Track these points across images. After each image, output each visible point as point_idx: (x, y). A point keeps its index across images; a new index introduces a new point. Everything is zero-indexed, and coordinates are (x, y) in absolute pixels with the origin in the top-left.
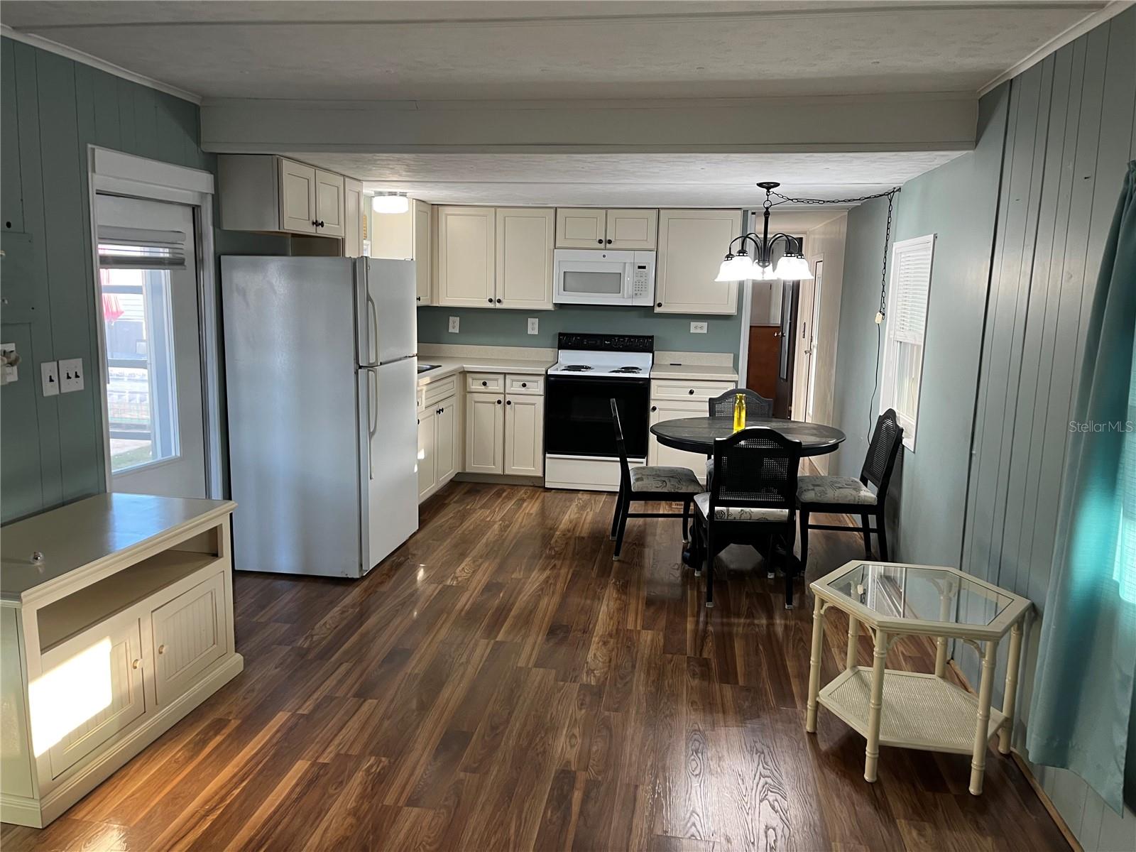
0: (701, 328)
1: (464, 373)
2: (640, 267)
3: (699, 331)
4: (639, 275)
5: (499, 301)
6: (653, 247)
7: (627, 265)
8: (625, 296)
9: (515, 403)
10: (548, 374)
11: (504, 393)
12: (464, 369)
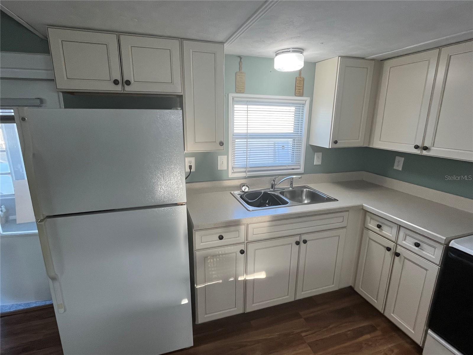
5: (426, 148)
9: (405, 258)
10: (450, 245)
11: (396, 242)
12: (363, 207)
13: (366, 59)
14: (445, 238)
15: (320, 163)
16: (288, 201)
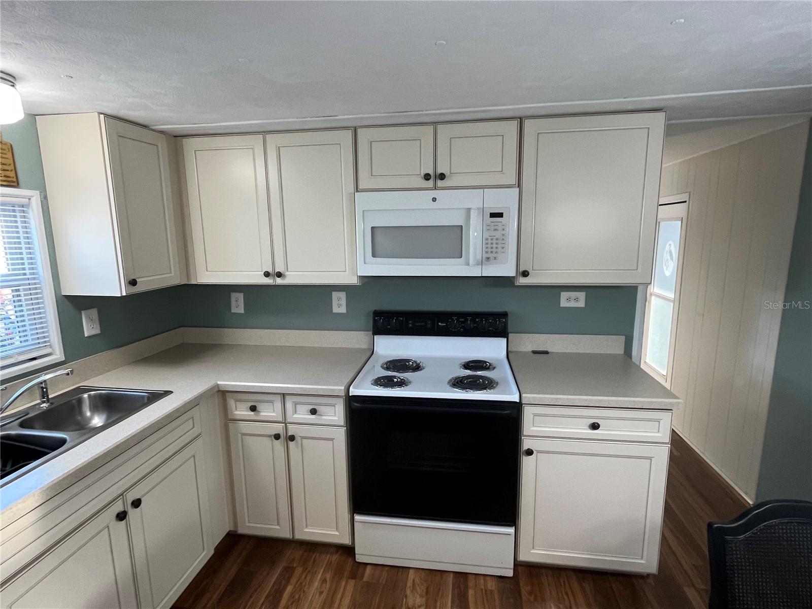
0: (576, 299)
1: (222, 394)
2: (493, 215)
3: (573, 304)
4: (493, 228)
5: (279, 275)
6: (513, 180)
7: (472, 212)
8: (471, 262)
9: (303, 438)
10: (350, 395)
11: (284, 422)
12: (219, 388)
13: (153, 130)
14: (343, 388)
15: (97, 331)
16: (65, 436)
